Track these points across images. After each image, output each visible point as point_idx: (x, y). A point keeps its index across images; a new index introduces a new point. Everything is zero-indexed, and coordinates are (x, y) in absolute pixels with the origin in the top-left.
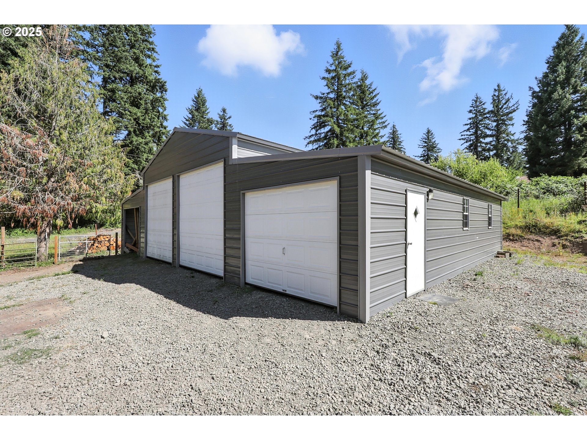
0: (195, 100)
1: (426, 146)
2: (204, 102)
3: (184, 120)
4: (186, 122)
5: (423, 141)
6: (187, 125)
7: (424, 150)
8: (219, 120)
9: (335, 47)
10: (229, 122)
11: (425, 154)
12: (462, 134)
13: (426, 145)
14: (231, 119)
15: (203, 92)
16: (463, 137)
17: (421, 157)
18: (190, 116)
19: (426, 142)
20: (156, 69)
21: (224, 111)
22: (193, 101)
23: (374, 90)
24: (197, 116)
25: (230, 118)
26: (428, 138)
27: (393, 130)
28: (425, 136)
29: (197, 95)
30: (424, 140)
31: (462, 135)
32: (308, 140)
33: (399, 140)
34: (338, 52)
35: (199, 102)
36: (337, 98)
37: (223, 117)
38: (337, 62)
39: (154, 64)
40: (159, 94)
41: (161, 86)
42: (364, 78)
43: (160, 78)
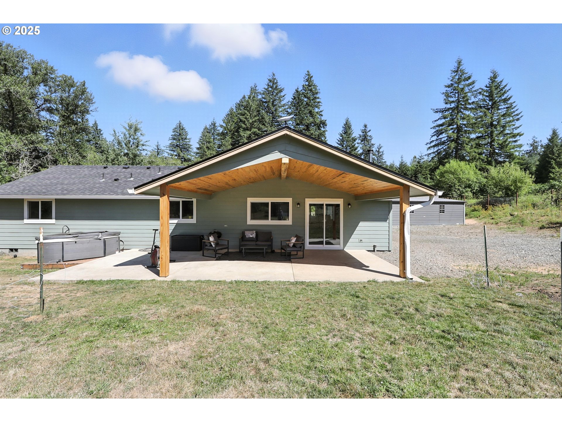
0: (344, 126)
2: (349, 128)
3: (337, 141)
4: (338, 142)
6: (339, 144)
8: (362, 134)
9: (456, 65)
10: (369, 134)
14: (370, 132)
15: (349, 120)
18: (341, 138)
21: (365, 126)
23: (504, 88)
24: (345, 138)
29: (345, 123)
32: (429, 146)
34: (458, 68)
35: (347, 127)
36: (457, 107)
37: (365, 132)
38: (457, 77)
39: (320, 111)
40: (322, 129)
41: (324, 123)
42: (493, 79)
43: (323, 118)
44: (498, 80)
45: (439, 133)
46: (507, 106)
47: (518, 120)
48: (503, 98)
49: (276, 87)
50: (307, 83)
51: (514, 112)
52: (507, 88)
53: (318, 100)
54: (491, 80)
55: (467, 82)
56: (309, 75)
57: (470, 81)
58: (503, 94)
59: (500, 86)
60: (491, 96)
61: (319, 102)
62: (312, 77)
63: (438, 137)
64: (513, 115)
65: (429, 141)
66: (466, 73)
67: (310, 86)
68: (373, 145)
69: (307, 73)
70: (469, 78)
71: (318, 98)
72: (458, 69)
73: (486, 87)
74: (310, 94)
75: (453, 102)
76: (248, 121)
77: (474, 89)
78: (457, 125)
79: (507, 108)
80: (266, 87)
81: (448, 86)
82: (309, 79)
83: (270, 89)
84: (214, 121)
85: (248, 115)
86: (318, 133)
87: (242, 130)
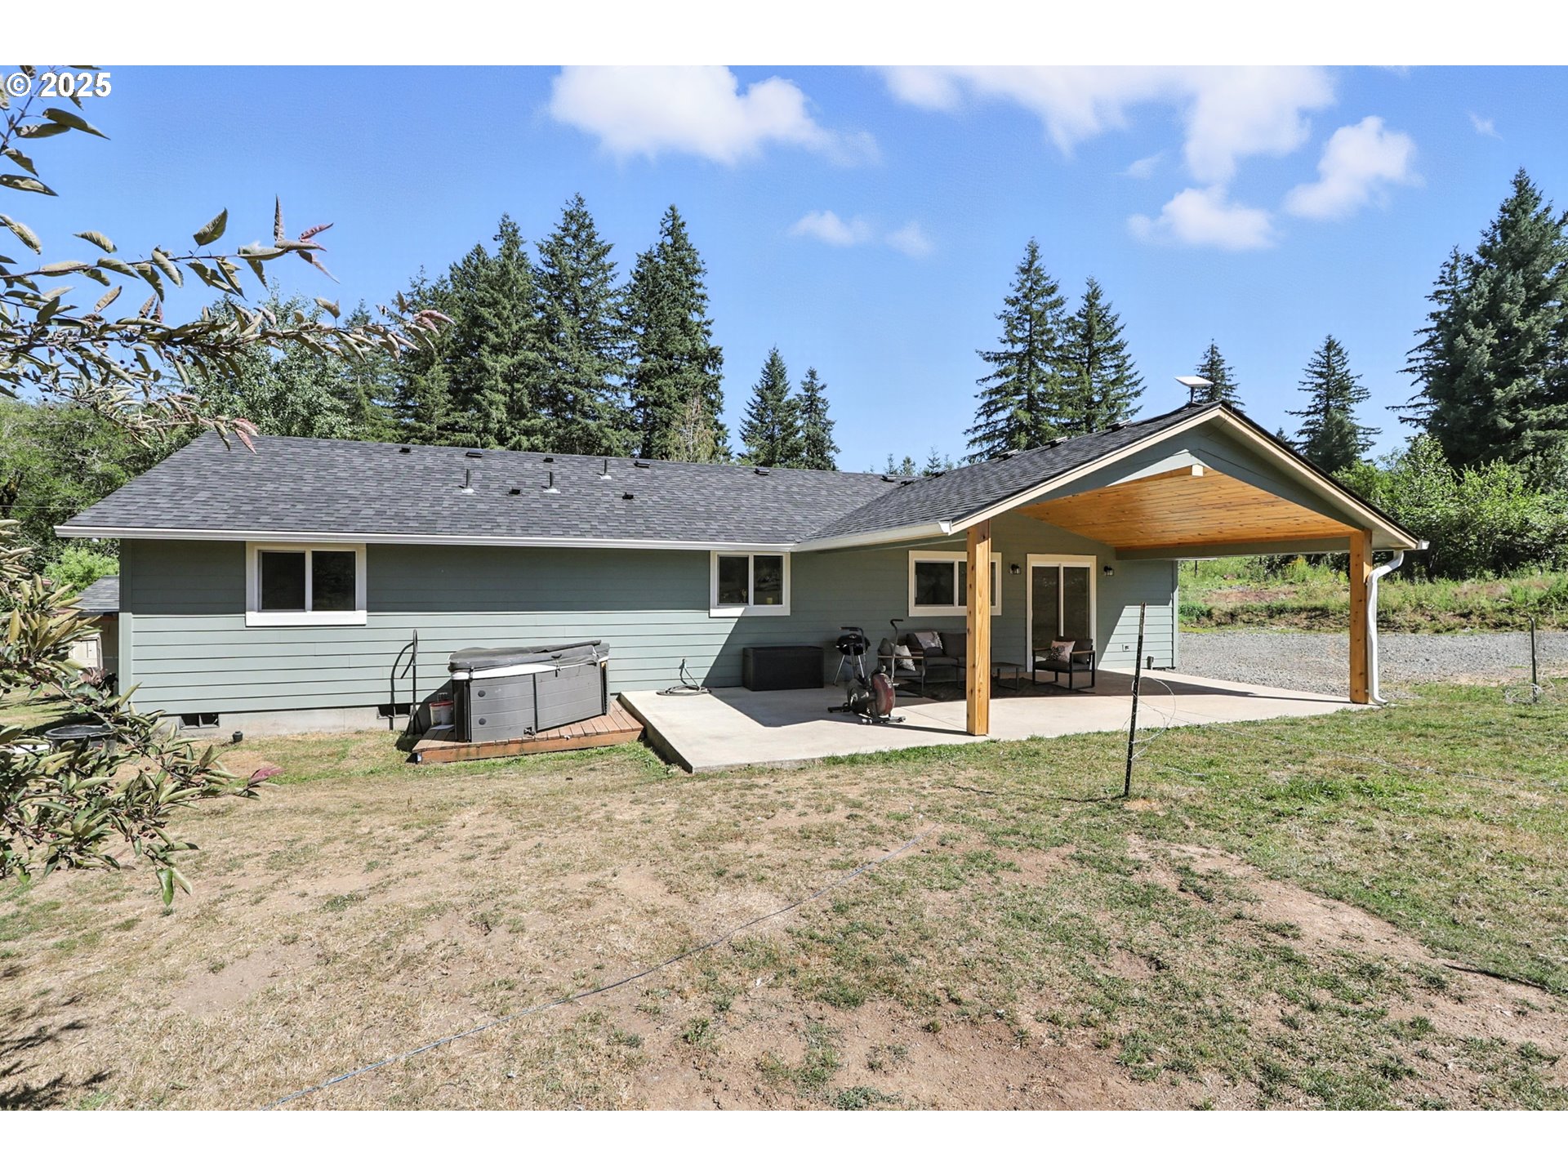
0: (767, 370)
1: (1320, 386)
2: (782, 373)
3: (749, 408)
4: (753, 412)
5: (1315, 372)
6: (754, 418)
7: (1318, 396)
8: (803, 393)
9: (1027, 255)
10: (820, 394)
11: (1321, 407)
12: (1412, 356)
13: (1321, 381)
14: (824, 390)
15: (779, 355)
16: (1413, 364)
17: (1308, 414)
18: (758, 399)
19: (1321, 375)
20: (706, 328)
21: (812, 374)
22: (764, 372)
23: (1112, 322)
24: (769, 401)
25: (823, 387)
26: (1328, 362)
27: (1211, 360)
28: (1321, 359)
29: (770, 361)
30: (1318, 369)
31: (1411, 360)
33: (1228, 383)
34: (1031, 263)
35: (774, 374)
36: (1030, 353)
37: (810, 388)
38: (1028, 284)
39: (704, 320)
40: (711, 372)
41: (714, 356)
42: (1092, 298)
43: (713, 342)
44: (1102, 302)
45: (989, 409)
46: (1116, 362)
47: (1137, 394)
48: (1112, 343)
49: (591, 237)
50: (669, 240)
51: (1131, 377)
52: (1117, 325)
53: (698, 291)
54: (1088, 300)
55: (1049, 299)
56: (675, 218)
57: (1054, 297)
58: (1111, 338)
59: (1104, 316)
60: (1088, 337)
61: (703, 297)
62: (683, 224)
63: (988, 416)
64: (1127, 383)
65: (971, 426)
66: (1046, 279)
67: (677, 250)
68: (830, 423)
69: (669, 212)
70: (1053, 290)
71: (700, 285)
72: (1030, 267)
73: (1079, 315)
74: (679, 272)
75: (1021, 340)
76: (507, 324)
77: (1062, 318)
78: (1030, 395)
79: (1116, 366)
80: (559, 232)
81: (1013, 302)
82: (675, 228)
83: (568, 240)
84: (364, 310)
85: (504, 308)
86: (702, 382)
87: (488, 349)
